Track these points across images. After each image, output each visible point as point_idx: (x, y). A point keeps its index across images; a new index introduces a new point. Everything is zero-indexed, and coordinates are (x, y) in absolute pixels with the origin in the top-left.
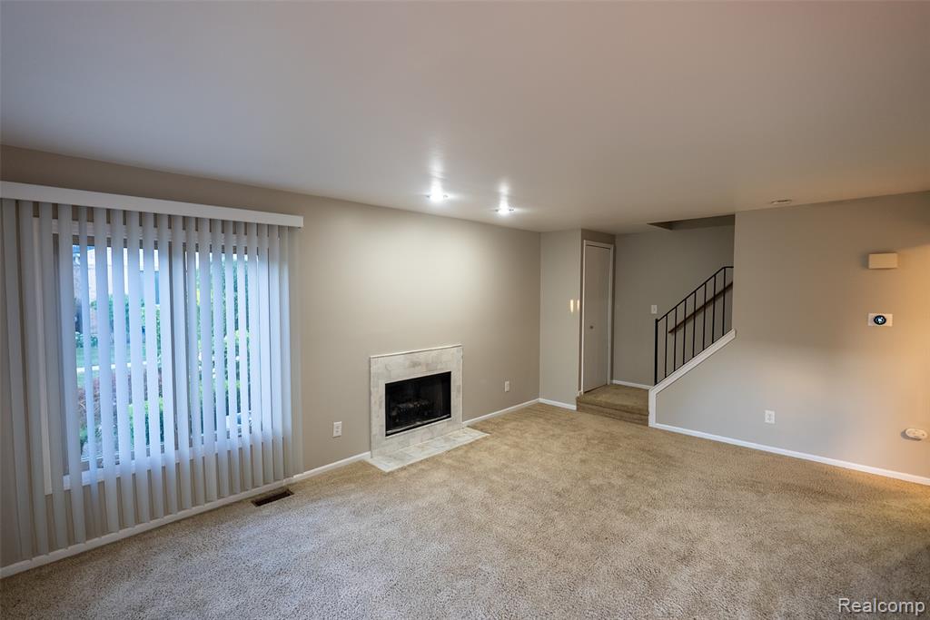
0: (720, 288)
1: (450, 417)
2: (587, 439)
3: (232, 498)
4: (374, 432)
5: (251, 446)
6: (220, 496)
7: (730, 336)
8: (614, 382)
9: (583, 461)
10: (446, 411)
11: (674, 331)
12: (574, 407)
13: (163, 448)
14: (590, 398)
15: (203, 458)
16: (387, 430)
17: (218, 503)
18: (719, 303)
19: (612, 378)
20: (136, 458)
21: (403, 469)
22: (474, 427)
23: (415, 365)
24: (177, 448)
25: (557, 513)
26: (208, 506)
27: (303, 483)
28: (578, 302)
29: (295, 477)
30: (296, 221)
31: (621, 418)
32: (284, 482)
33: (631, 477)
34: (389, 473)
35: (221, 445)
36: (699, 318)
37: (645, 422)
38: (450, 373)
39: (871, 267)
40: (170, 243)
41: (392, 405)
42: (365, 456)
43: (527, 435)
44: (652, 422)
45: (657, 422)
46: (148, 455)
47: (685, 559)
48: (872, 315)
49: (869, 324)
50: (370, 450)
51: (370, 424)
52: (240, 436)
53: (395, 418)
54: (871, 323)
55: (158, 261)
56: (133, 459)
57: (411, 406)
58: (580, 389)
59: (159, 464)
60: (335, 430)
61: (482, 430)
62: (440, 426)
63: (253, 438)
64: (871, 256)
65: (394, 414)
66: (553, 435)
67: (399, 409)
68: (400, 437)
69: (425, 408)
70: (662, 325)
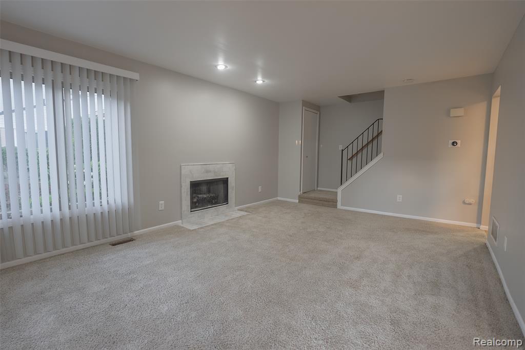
0: (375, 134)
1: (227, 204)
2: (305, 214)
3: (97, 242)
4: (183, 209)
5: (108, 212)
6: (89, 241)
7: (381, 156)
8: (319, 189)
9: (302, 223)
10: (226, 200)
11: (351, 158)
12: (297, 201)
13: (51, 209)
14: (305, 195)
15: (78, 217)
16: (191, 209)
17: (88, 245)
18: (375, 142)
19: (317, 187)
20: (33, 213)
21: (201, 228)
22: (241, 210)
23: (207, 172)
24: (60, 210)
25: (289, 243)
26: (81, 246)
27: (141, 236)
28: (300, 142)
29: (135, 232)
30: (135, 76)
31: (323, 205)
32: (129, 235)
33: (329, 228)
34: (193, 230)
35: (89, 209)
36: (365, 151)
37: (335, 206)
38: (228, 178)
39: (451, 116)
40: (53, 80)
41: (194, 195)
42: (179, 222)
43: (272, 213)
44: (339, 206)
45: (342, 205)
46: (42, 213)
47: (358, 258)
48: (451, 142)
49: (449, 146)
50: (181, 219)
51: (181, 205)
52: (101, 205)
53: (196, 203)
54: (450, 146)
55: (45, 92)
56: (32, 214)
57: (205, 196)
58: (300, 191)
59: (49, 219)
60: (160, 206)
61: (246, 211)
62: (222, 208)
63: (109, 208)
64: (452, 110)
65: (195, 200)
66: (286, 213)
67: (198, 197)
68: (198, 213)
69: (213, 198)
70: (345, 152)
